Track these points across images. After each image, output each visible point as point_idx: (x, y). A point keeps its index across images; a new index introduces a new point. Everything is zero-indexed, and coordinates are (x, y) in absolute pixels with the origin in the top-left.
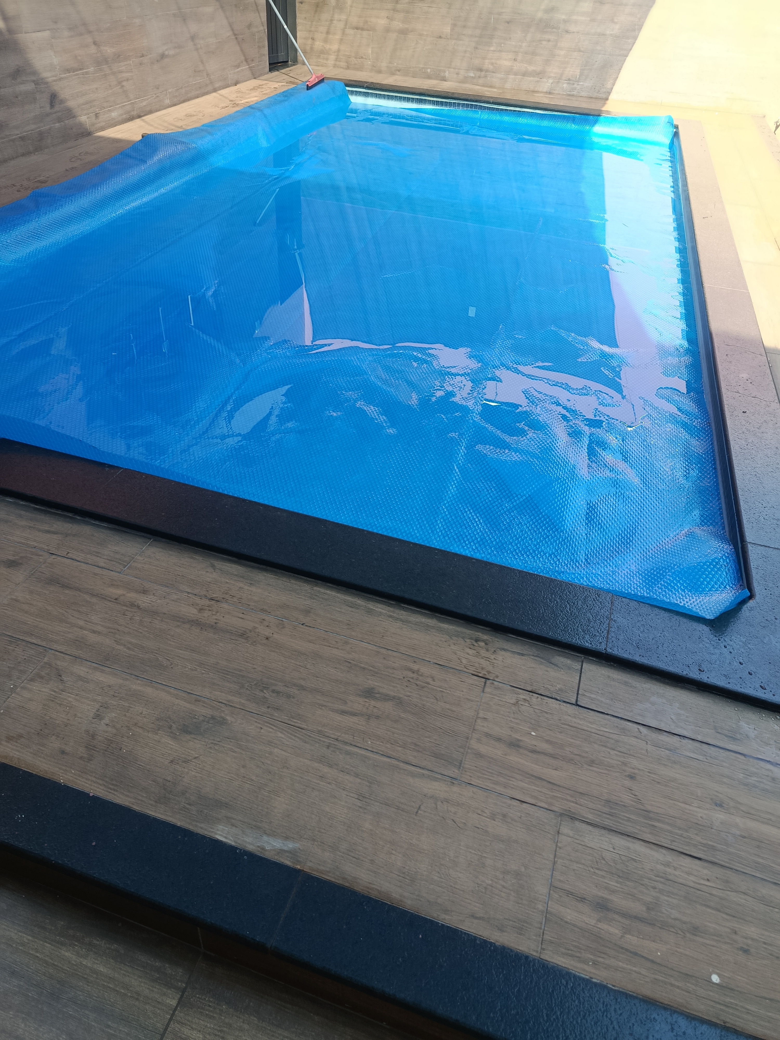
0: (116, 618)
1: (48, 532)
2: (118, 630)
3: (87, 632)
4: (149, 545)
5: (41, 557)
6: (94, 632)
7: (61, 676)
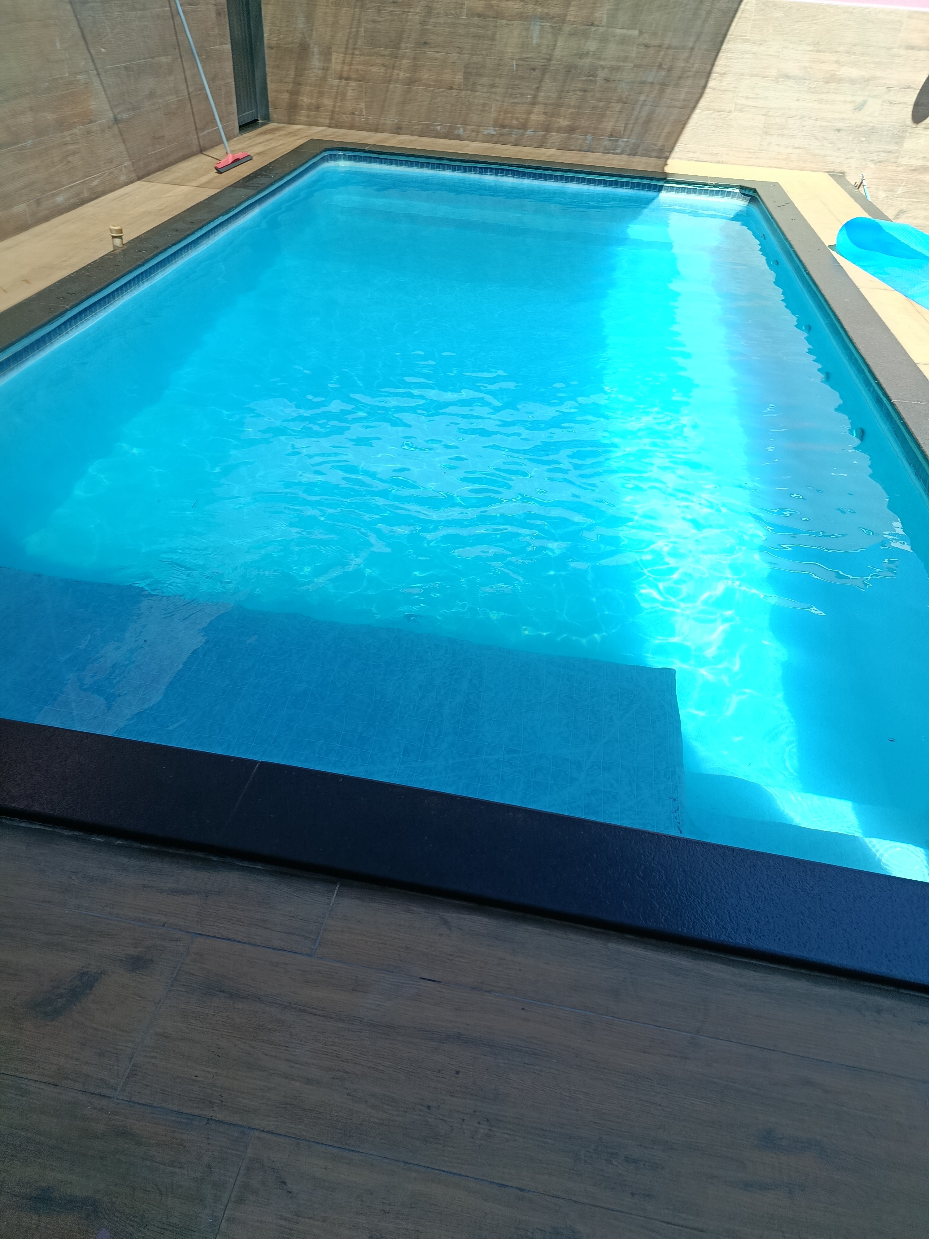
0: (335, 1048)
1: (174, 892)
2: (345, 1072)
3: (298, 1084)
4: (337, 895)
5: (179, 944)
6: (309, 1081)
7: (285, 1184)
